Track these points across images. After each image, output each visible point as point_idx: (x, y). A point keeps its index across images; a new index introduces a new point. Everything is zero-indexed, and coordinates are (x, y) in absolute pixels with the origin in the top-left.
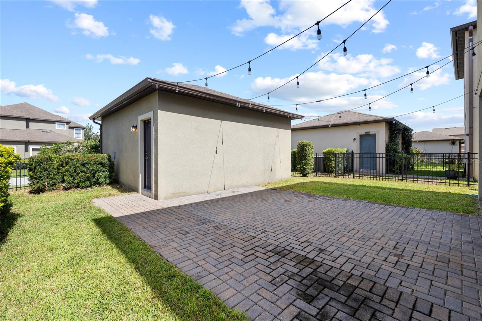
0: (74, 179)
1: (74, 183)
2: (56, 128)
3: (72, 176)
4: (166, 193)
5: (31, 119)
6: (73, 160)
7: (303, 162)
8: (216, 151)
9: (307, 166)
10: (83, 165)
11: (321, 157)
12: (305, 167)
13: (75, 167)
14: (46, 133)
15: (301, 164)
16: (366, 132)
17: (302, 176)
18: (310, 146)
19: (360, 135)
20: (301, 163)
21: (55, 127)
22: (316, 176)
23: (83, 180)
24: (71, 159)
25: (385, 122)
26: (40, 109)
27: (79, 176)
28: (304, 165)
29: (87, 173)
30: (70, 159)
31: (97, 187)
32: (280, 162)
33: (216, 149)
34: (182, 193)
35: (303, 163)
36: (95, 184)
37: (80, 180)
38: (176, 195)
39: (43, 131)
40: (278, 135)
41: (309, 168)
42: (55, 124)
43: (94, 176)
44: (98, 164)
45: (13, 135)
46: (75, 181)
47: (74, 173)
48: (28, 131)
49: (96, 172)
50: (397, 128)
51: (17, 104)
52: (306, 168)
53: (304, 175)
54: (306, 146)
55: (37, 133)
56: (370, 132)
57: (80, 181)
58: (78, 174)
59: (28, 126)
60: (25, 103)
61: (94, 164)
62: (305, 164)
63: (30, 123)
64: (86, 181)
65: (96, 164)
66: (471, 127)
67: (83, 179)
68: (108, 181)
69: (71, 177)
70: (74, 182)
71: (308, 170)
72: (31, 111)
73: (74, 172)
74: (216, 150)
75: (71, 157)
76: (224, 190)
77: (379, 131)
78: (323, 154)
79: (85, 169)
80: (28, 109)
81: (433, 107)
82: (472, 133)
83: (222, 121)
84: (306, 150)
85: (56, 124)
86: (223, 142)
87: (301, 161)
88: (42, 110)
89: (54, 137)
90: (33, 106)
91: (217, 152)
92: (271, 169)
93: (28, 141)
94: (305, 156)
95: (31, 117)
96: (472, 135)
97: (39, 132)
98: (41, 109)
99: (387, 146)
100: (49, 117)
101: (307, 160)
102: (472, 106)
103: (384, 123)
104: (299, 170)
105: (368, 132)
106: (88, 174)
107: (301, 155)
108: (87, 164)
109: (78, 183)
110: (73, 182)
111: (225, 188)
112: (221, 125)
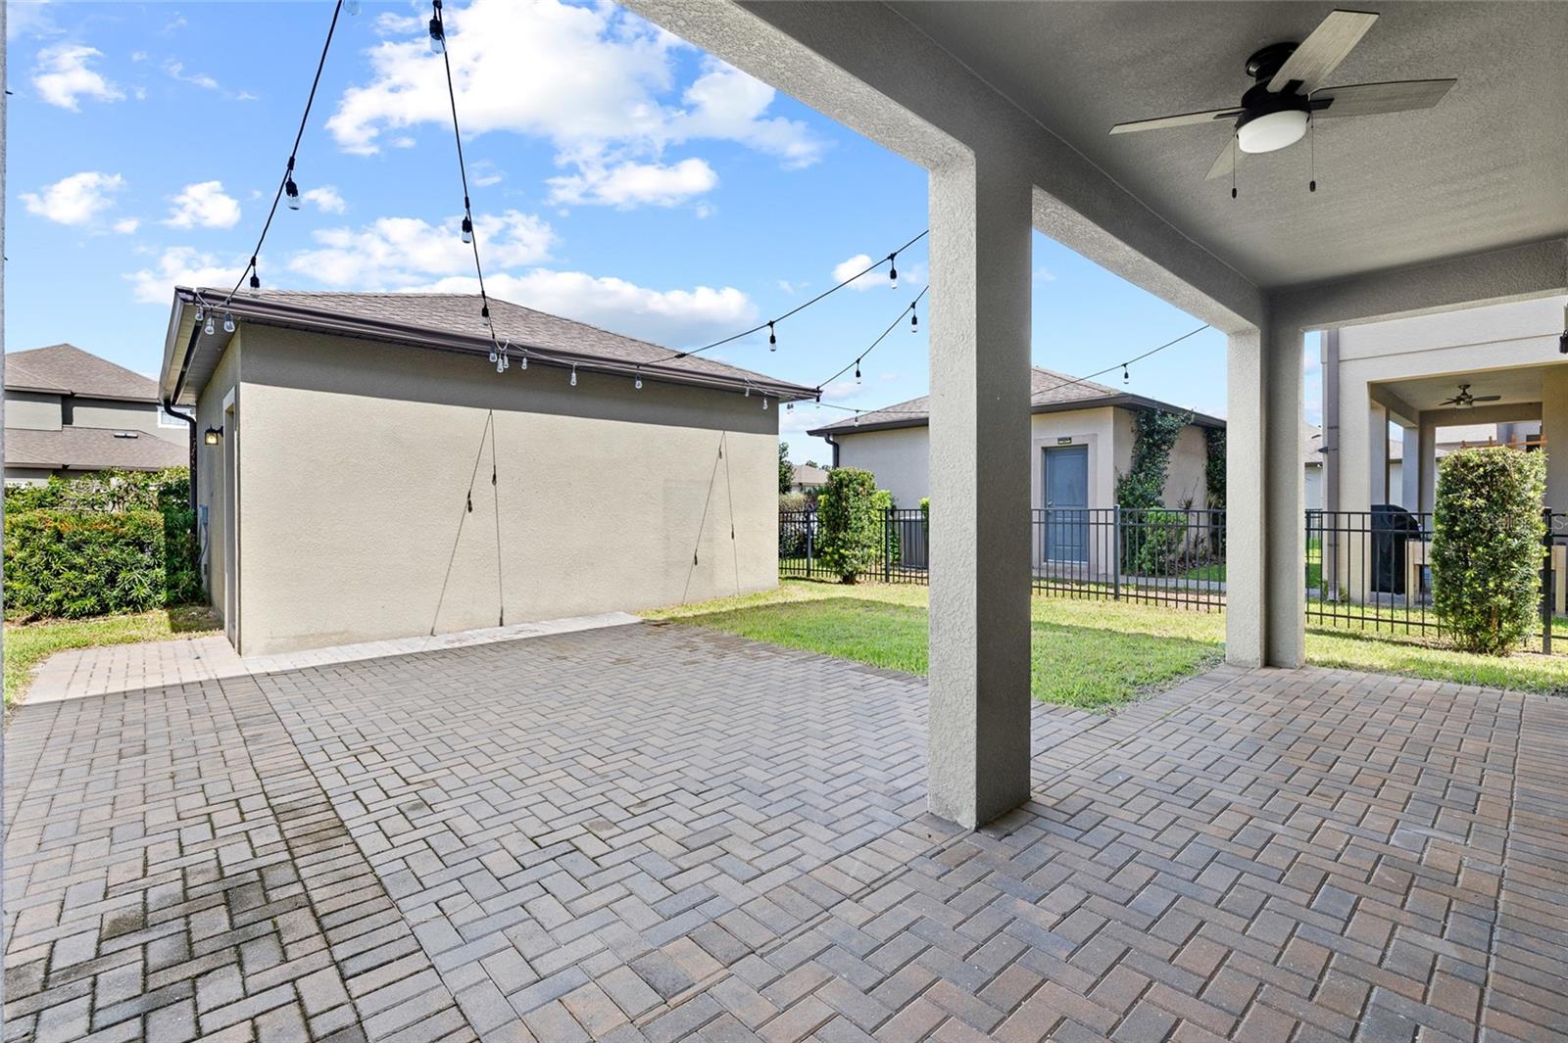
0: (47, 590)
1: (48, 603)
2: (160, 425)
3: (38, 581)
4: (271, 633)
5: (77, 398)
6: (41, 530)
7: (840, 536)
8: (470, 503)
9: (851, 548)
10: (77, 548)
11: (916, 521)
12: (842, 551)
13: (46, 555)
14: (124, 440)
15: (834, 543)
16: (1059, 440)
17: (840, 583)
18: (863, 485)
19: (1043, 448)
20: (834, 539)
21: (156, 421)
22: (887, 580)
23: (75, 594)
24: (34, 531)
25: (1115, 406)
26: (109, 363)
27: (61, 581)
28: (842, 547)
29: (87, 573)
30: (30, 528)
31: (125, 613)
32: (733, 537)
33: (469, 496)
34: (336, 634)
35: (840, 539)
36: (118, 606)
37: (64, 592)
38: (311, 639)
39: (117, 434)
40: (722, 450)
41: (859, 554)
42: (156, 410)
43: (111, 580)
44: (127, 544)
45: (18, 449)
46: (52, 596)
47: (45, 572)
48: (68, 433)
49: (117, 568)
50: (1160, 426)
51: (39, 350)
52: (847, 557)
53: (848, 579)
54: (847, 486)
55: (96, 440)
56: (1070, 439)
57: (66, 595)
58: (57, 574)
59: (67, 419)
60: (66, 345)
61: (111, 544)
62: (845, 544)
63: (75, 409)
64: (83, 596)
65: (117, 545)
66: (1333, 424)
67: (75, 590)
68: (163, 597)
69: (37, 585)
70: (48, 599)
71: (856, 562)
72: (81, 372)
73: (46, 569)
74: (466, 500)
75: (32, 525)
76: (501, 625)
77: (1097, 435)
78: (921, 510)
79: (79, 560)
80: (73, 365)
81: (1125, 365)
82: (1338, 443)
83: (493, 411)
84: (847, 499)
85: (159, 413)
86: (494, 477)
87: (834, 532)
88: (117, 366)
89: (149, 453)
90: (90, 355)
91: (473, 506)
92: (696, 558)
93: (61, 467)
94: (846, 516)
95: (80, 389)
96: (1337, 450)
97: (102, 437)
98: (113, 365)
99: (1122, 483)
100: (137, 388)
101: (850, 528)
102: (1338, 357)
103: (1112, 408)
104: (830, 561)
105: (1066, 439)
106: (93, 573)
107: (834, 513)
108: (85, 543)
109: (59, 602)
110: (43, 600)
111: (504, 618)
112: (490, 425)
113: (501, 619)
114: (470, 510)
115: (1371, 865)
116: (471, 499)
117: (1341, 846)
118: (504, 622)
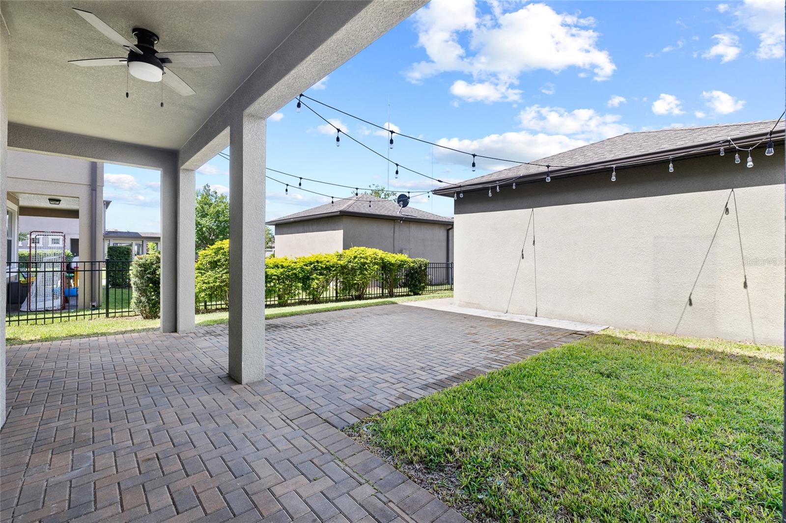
32: (745, 286)
74: (521, 254)
76: (536, 316)
83: (534, 209)
91: (524, 256)
92: (690, 299)
111: (538, 313)
112: (532, 215)
113: (536, 313)
114: (523, 258)
115: (95, 435)
116: (523, 253)
117: (114, 435)
118: (538, 315)
